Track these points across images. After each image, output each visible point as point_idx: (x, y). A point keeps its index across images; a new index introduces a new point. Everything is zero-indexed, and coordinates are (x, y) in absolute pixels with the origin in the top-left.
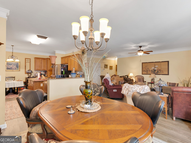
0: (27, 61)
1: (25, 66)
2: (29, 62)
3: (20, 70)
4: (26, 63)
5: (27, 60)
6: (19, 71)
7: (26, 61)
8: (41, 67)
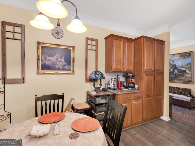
0: (89, 47)
1: (86, 60)
2: (94, 48)
3: (75, 71)
4: (89, 51)
5: (89, 42)
6: (73, 73)
7: (87, 44)
8: (123, 64)
